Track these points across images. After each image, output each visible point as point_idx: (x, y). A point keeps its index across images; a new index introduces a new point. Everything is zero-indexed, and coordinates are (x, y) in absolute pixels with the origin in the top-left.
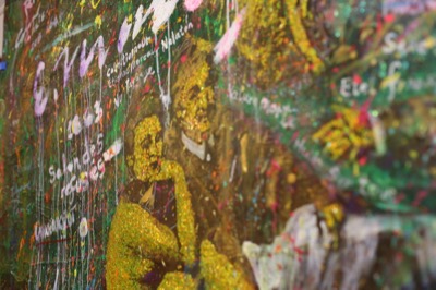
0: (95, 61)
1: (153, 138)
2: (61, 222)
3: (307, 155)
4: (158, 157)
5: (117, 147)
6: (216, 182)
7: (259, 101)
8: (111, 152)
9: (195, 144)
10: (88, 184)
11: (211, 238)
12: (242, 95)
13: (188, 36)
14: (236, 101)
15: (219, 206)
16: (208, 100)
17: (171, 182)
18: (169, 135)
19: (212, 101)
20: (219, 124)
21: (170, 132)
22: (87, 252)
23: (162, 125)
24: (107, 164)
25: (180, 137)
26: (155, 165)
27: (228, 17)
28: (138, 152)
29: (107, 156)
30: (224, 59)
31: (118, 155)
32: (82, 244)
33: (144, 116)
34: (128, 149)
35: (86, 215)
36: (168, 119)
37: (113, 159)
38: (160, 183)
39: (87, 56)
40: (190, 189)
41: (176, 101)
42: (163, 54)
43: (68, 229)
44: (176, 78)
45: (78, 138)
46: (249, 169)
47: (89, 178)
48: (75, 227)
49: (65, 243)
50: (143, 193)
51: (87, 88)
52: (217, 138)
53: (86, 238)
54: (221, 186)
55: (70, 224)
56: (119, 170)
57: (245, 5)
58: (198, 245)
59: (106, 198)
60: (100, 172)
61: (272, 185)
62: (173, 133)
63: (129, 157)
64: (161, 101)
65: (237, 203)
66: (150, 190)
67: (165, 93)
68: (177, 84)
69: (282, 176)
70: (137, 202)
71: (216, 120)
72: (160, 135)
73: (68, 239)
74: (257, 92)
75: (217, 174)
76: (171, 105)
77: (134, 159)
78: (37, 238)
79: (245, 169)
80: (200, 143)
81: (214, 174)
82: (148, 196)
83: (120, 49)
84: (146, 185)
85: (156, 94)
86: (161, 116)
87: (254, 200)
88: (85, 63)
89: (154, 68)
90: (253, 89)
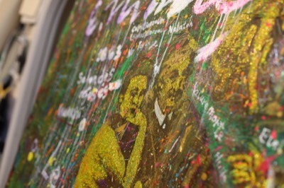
0: (129, 16)
1: (139, 92)
3: (219, 167)
4: (137, 107)
5: (117, 85)
6: (162, 147)
7: (209, 107)
8: (114, 85)
9: (161, 112)
10: (95, 98)
11: (143, 183)
12: (200, 96)
13: (187, 32)
14: (196, 98)
15: (156, 164)
16: (180, 85)
17: (137, 128)
18: (149, 96)
19: (181, 88)
20: (180, 107)
21: (150, 94)
22: (78, 141)
23: (148, 86)
24: (109, 92)
26: (133, 111)
27: (215, 32)
28: (127, 96)
29: (111, 87)
30: (201, 63)
31: (117, 91)
32: (78, 135)
33: (140, 74)
34: (123, 90)
35: (86, 117)
37: (113, 91)
38: (131, 125)
39: (126, 10)
40: (145, 141)
41: (162, 75)
42: (167, 36)
43: (75, 120)
44: (168, 58)
45: (101, 63)
46: (183, 151)
47: (97, 94)
49: (70, 128)
50: (120, 126)
51: (118, 33)
52: (174, 116)
53: (81, 132)
54: (163, 151)
55: (77, 118)
56: (113, 100)
57: (229, 29)
58: (135, 181)
59: (100, 114)
60: (104, 94)
61: (191, 172)
62: (152, 96)
63: (122, 96)
64: (153, 69)
65: (167, 170)
66: (124, 125)
67: (158, 65)
68: (167, 62)
69: (199, 170)
70: (114, 129)
71: (179, 103)
72: (144, 92)
73: (73, 126)
74: (210, 99)
75: (164, 141)
76: (158, 75)
77: (123, 99)
78: (59, 114)
79: (181, 149)
80: (163, 113)
81: (163, 140)
82: (121, 129)
83: (145, 17)
84: (124, 121)
85: (152, 62)
86: (150, 78)
87: (177, 175)
88: (124, 15)
89: (158, 43)
90: (209, 96)
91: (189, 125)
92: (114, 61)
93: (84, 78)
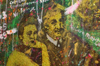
1: (33, 33)
4: (34, 40)
5: (14, 31)
8: (11, 32)
9: (53, 40)
12: (77, 29)
14: (74, 31)
16: (60, 26)
19: (62, 27)
20: (65, 36)
24: (8, 35)
25: (46, 35)
26: (33, 42)
29: (8, 32)
31: (14, 34)
36: (40, 27)
37: (12, 35)
38: (34, 48)
41: (45, 23)
46: (77, 54)
50: (27, 50)
54: (64, 56)
56: (15, 39)
59: (7, 47)
60: (4, 37)
62: (43, 33)
64: (38, 21)
65: (71, 64)
66: (30, 50)
67: (40, 18)
68: (46, 17)
72: (36, 32)
74: (84, 30)
75: (62, 52)
76: (42, 23)
77: (23, 37)
79: (76, 53)
80: (56, 40)
81: (61, 52)
82: (29, 51)
84: (28, 48)
85: (36, 17)
86: (37, 25)
87: (79, 65)
89: (35, 8)
90: (83, 29)
91: (75, 43)
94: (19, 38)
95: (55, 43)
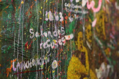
2: (41, 61)
5: (71, 36)
8: (69, 37)
10: (58, 46)
17: (84, 53)
24: (67, 41)
25: (86, 41)
26: (82, 47)
29: (67, 38)
31: (72, 40)
32: (53, 72)
37: (70, 40)
38: (82, 52)
43: (45, 65)
47: (58, 44)
48: (49, 64)
49: (42, 72)
53: (56, 69)
55: (46, 63)
56: (72, 45)
59: (66, 54)
60: (63, 43)
63: (76, 42)
66: (81, 54)
70: (78, 57)
73: (44, 70)
77: (77, 43)
78: (15, 69)
83: (71, 1)
84: (80, 52)
92: (60, 22)
93: (37, 33)
94: (75, 43)
95: (89, 46)
